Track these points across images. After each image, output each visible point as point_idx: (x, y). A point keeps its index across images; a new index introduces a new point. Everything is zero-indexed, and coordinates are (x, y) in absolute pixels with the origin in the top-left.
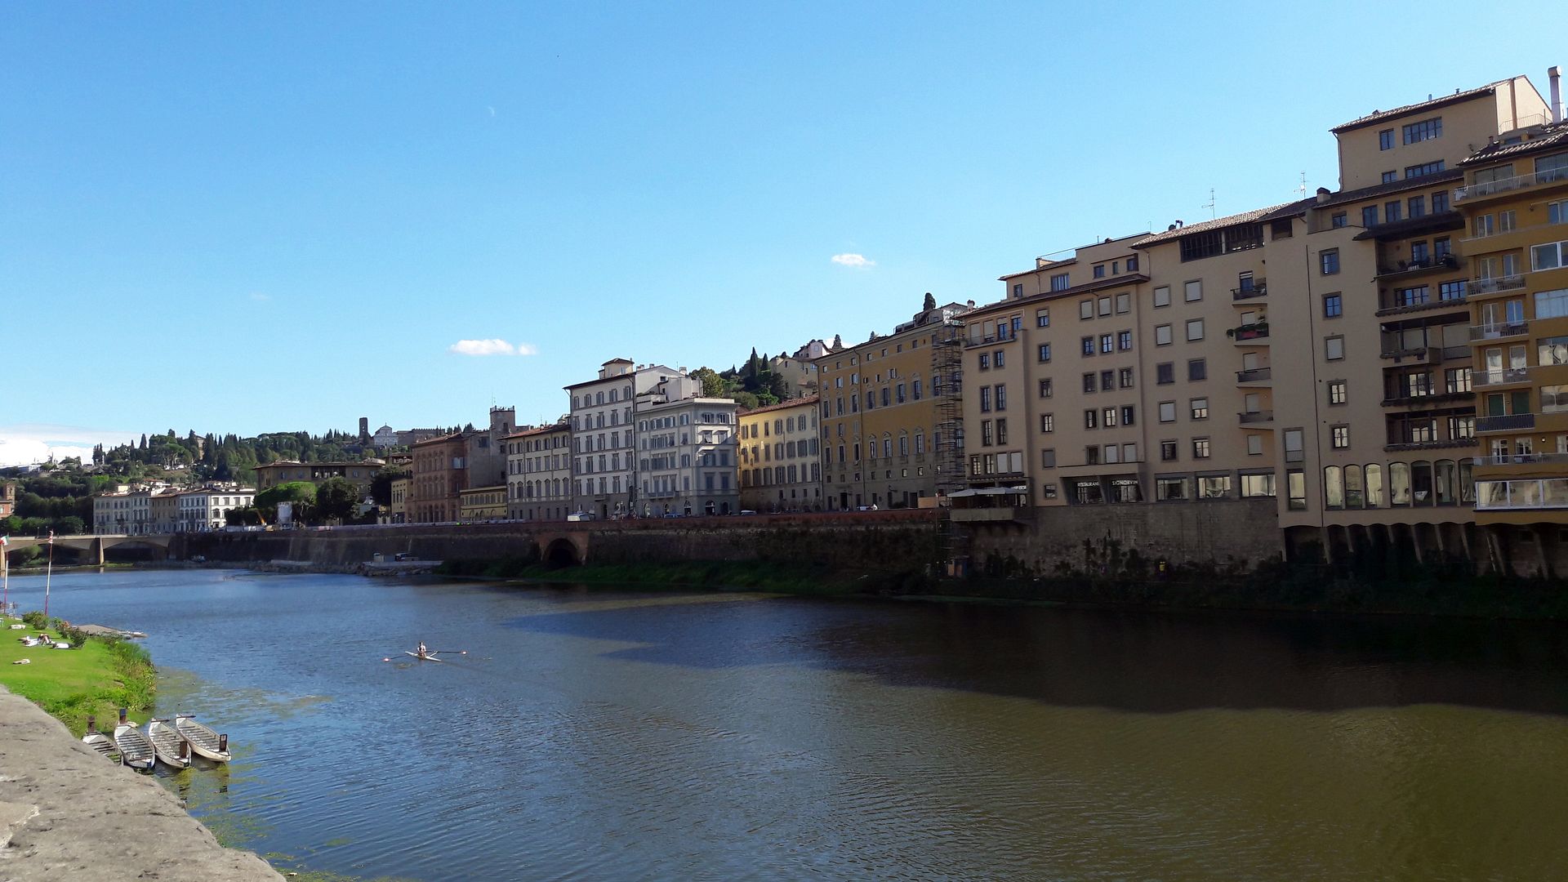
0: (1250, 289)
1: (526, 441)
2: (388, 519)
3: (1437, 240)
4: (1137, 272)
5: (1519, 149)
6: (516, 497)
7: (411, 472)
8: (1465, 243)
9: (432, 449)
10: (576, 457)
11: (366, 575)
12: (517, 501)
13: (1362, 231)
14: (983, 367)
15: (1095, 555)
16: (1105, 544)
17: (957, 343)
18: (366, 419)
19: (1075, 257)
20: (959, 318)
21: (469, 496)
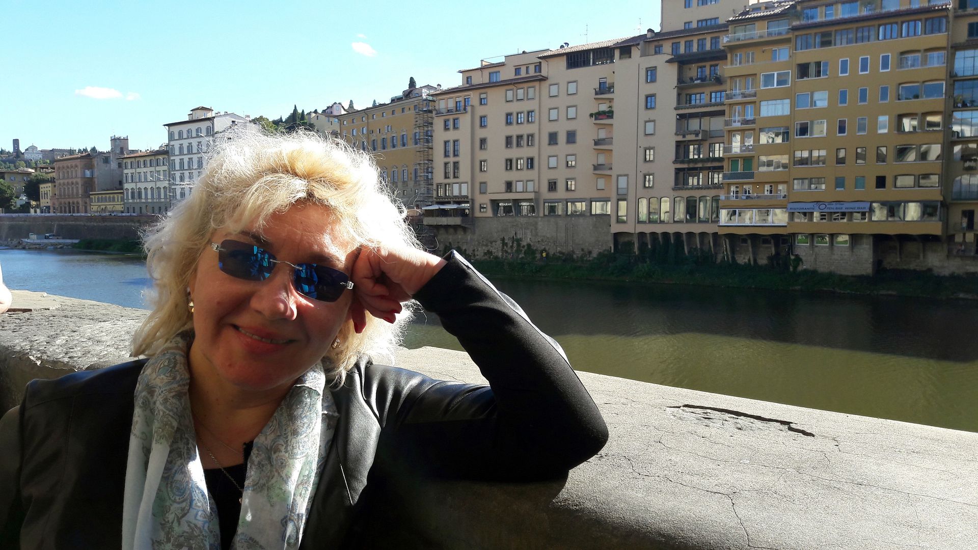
0: (604, 89)
1: (137, 161)
2: (38, 210)
3: (711, 66)
4: (540, 74)
5: (759, 15)
6: (130, 198)
7: (54, 178)
8: (727, 69)
9: (69, 163)
10: (172, 173)
11: (24, 248)
12: (131, 201)
13: (670, 57)
14: (446, 128)
15: (507, 247)
16: (513, 240)
17: (430, 112)
18: (18, 140)
19: (504, 61)
20: (432, 95)
21: (97, 196)
